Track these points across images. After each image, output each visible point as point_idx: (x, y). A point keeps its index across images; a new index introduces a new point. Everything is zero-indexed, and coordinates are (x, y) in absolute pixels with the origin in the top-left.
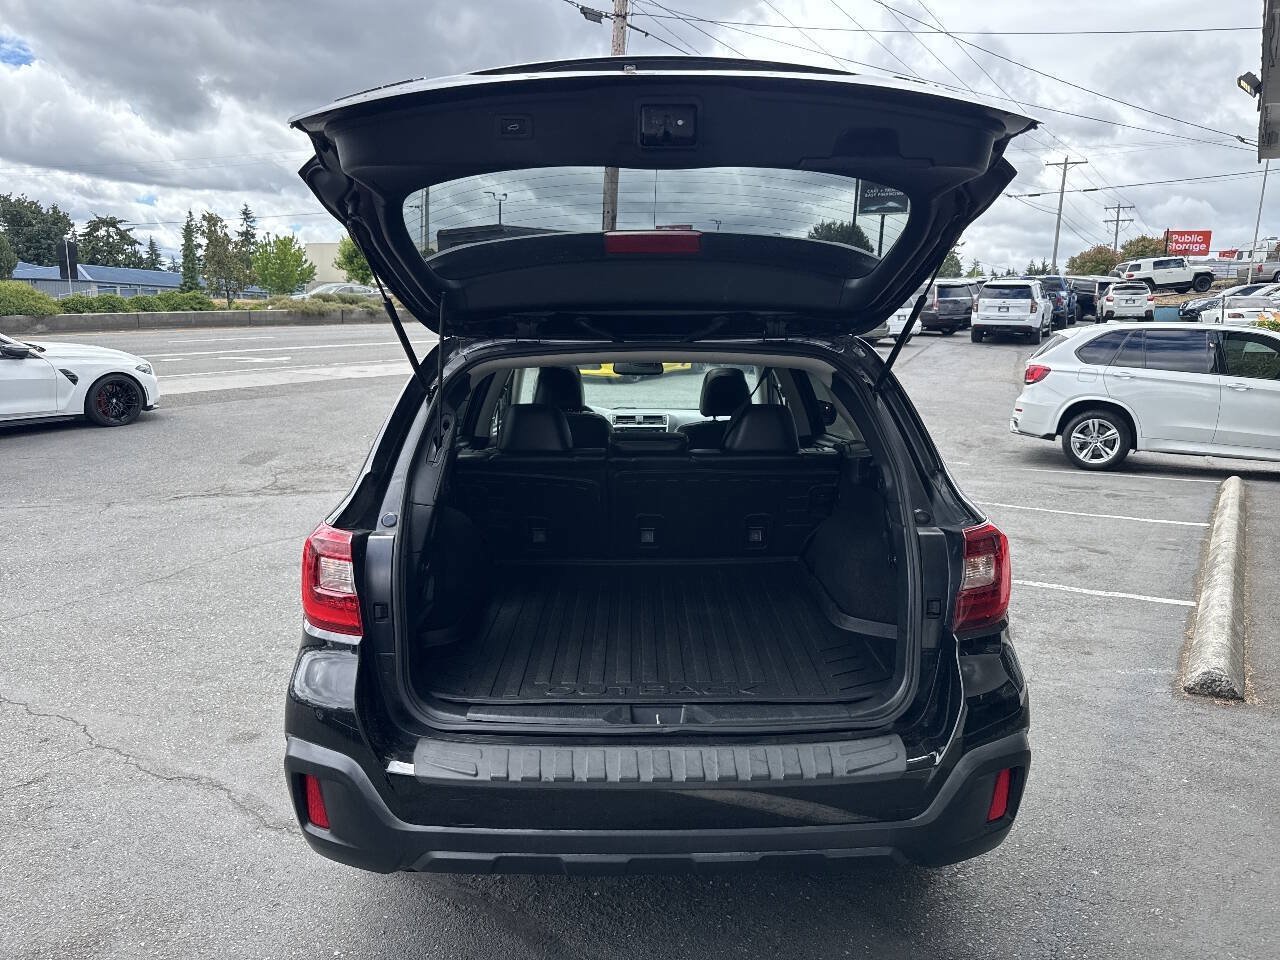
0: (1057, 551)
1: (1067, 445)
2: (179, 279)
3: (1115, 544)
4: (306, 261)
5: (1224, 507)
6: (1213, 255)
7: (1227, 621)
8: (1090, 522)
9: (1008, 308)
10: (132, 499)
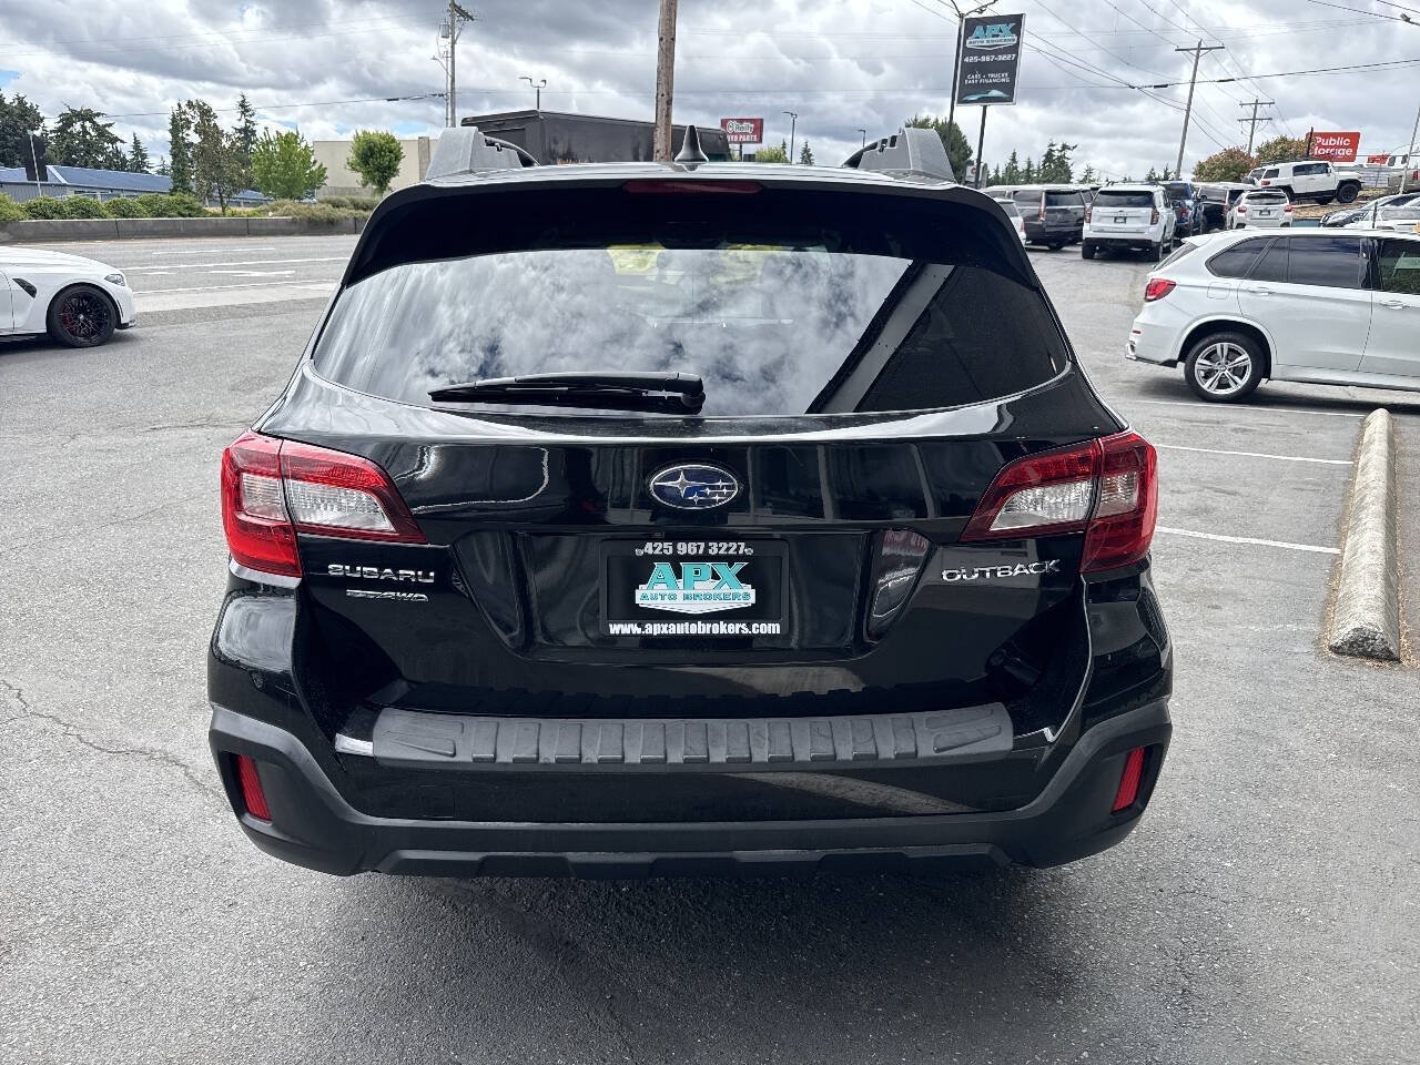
0: (1178, 492)
1: (1190, 373)
2: (168, 182)
3: (1245, 484)
4: (315, 162)
5: (1370, 443)
6: (1361, 160)
7: (1379, 570)
8: (1217, 460)
9: (1125, 218)
10: (101, 432)
